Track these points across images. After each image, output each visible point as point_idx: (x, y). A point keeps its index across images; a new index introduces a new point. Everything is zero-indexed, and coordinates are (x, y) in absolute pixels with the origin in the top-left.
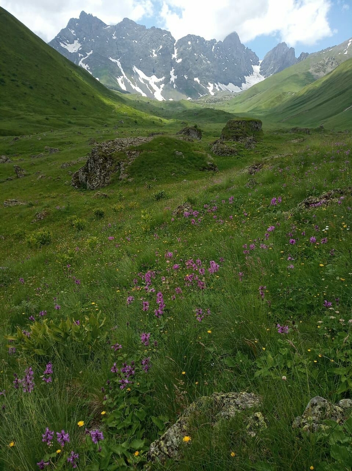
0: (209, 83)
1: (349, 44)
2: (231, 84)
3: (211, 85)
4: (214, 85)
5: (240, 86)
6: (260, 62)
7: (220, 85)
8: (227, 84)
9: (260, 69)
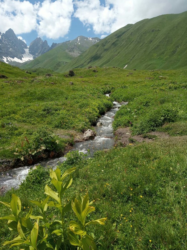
0: (3, 57)
1: (79, 40)
2: (15, 58)
3: (5, 58)
4: (7, 58)
5: (21, 59)
6: (28, 47)
7: (10, 58)
8: (13, 58)
9: (29, 51)
